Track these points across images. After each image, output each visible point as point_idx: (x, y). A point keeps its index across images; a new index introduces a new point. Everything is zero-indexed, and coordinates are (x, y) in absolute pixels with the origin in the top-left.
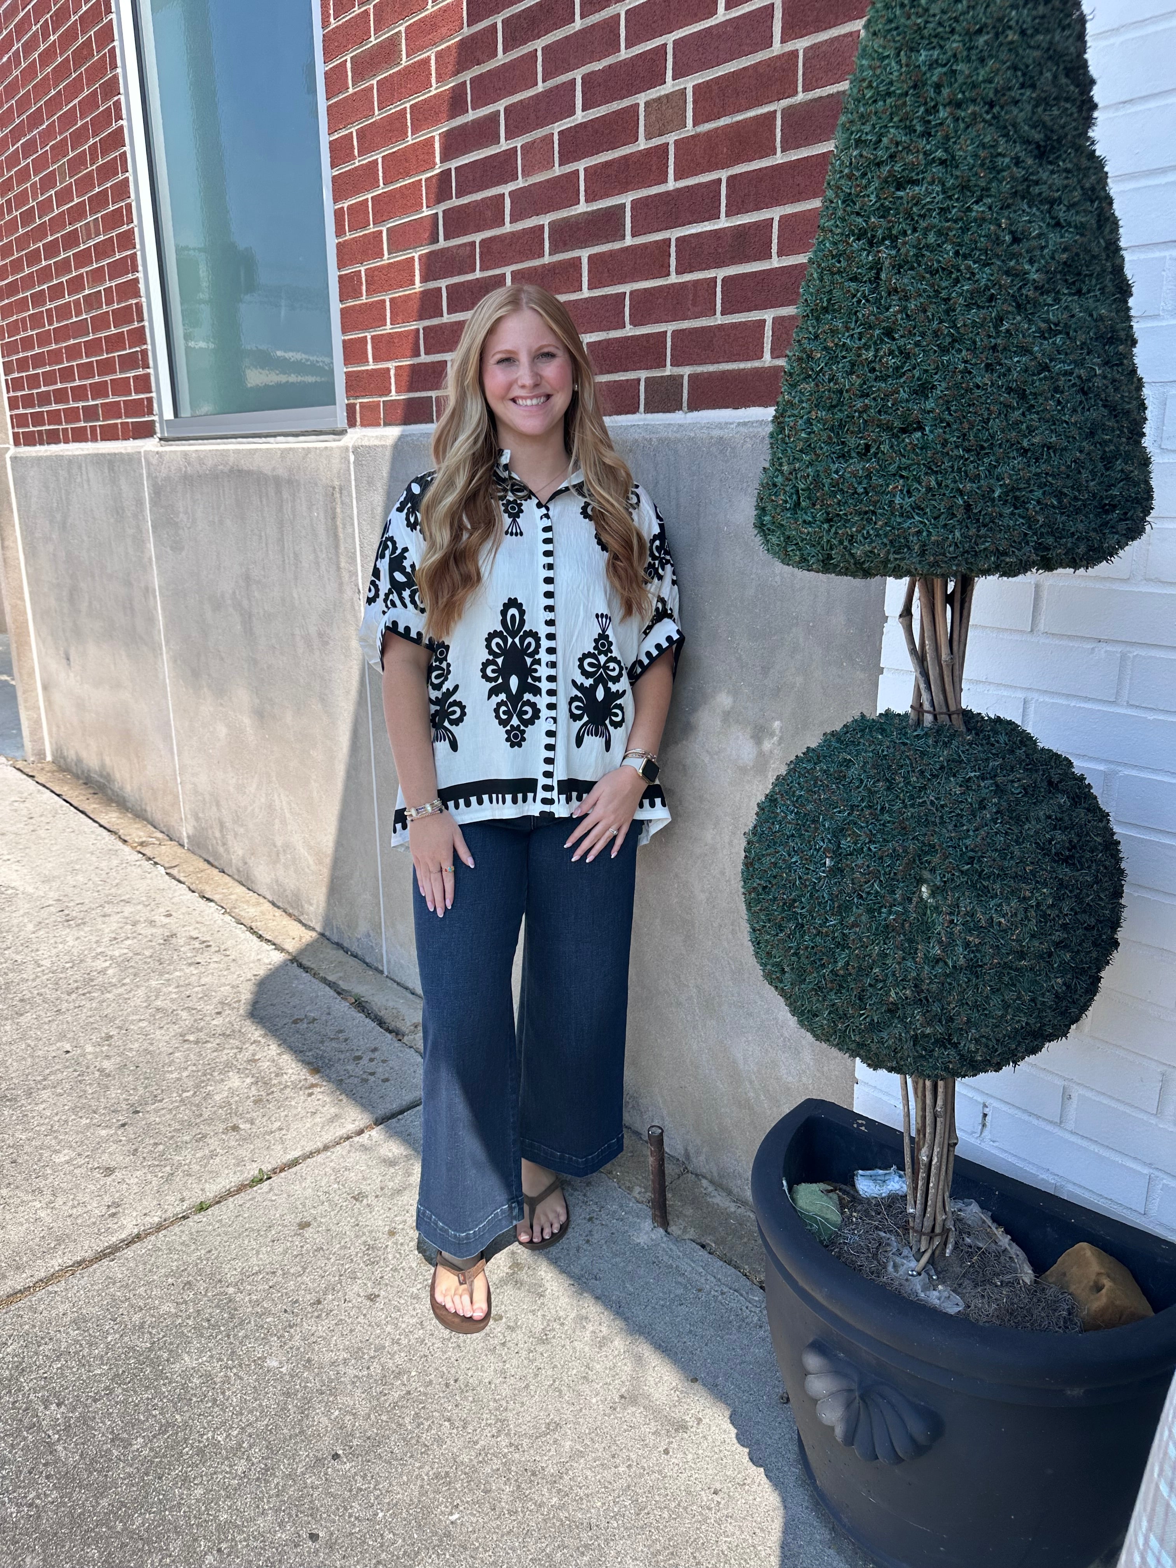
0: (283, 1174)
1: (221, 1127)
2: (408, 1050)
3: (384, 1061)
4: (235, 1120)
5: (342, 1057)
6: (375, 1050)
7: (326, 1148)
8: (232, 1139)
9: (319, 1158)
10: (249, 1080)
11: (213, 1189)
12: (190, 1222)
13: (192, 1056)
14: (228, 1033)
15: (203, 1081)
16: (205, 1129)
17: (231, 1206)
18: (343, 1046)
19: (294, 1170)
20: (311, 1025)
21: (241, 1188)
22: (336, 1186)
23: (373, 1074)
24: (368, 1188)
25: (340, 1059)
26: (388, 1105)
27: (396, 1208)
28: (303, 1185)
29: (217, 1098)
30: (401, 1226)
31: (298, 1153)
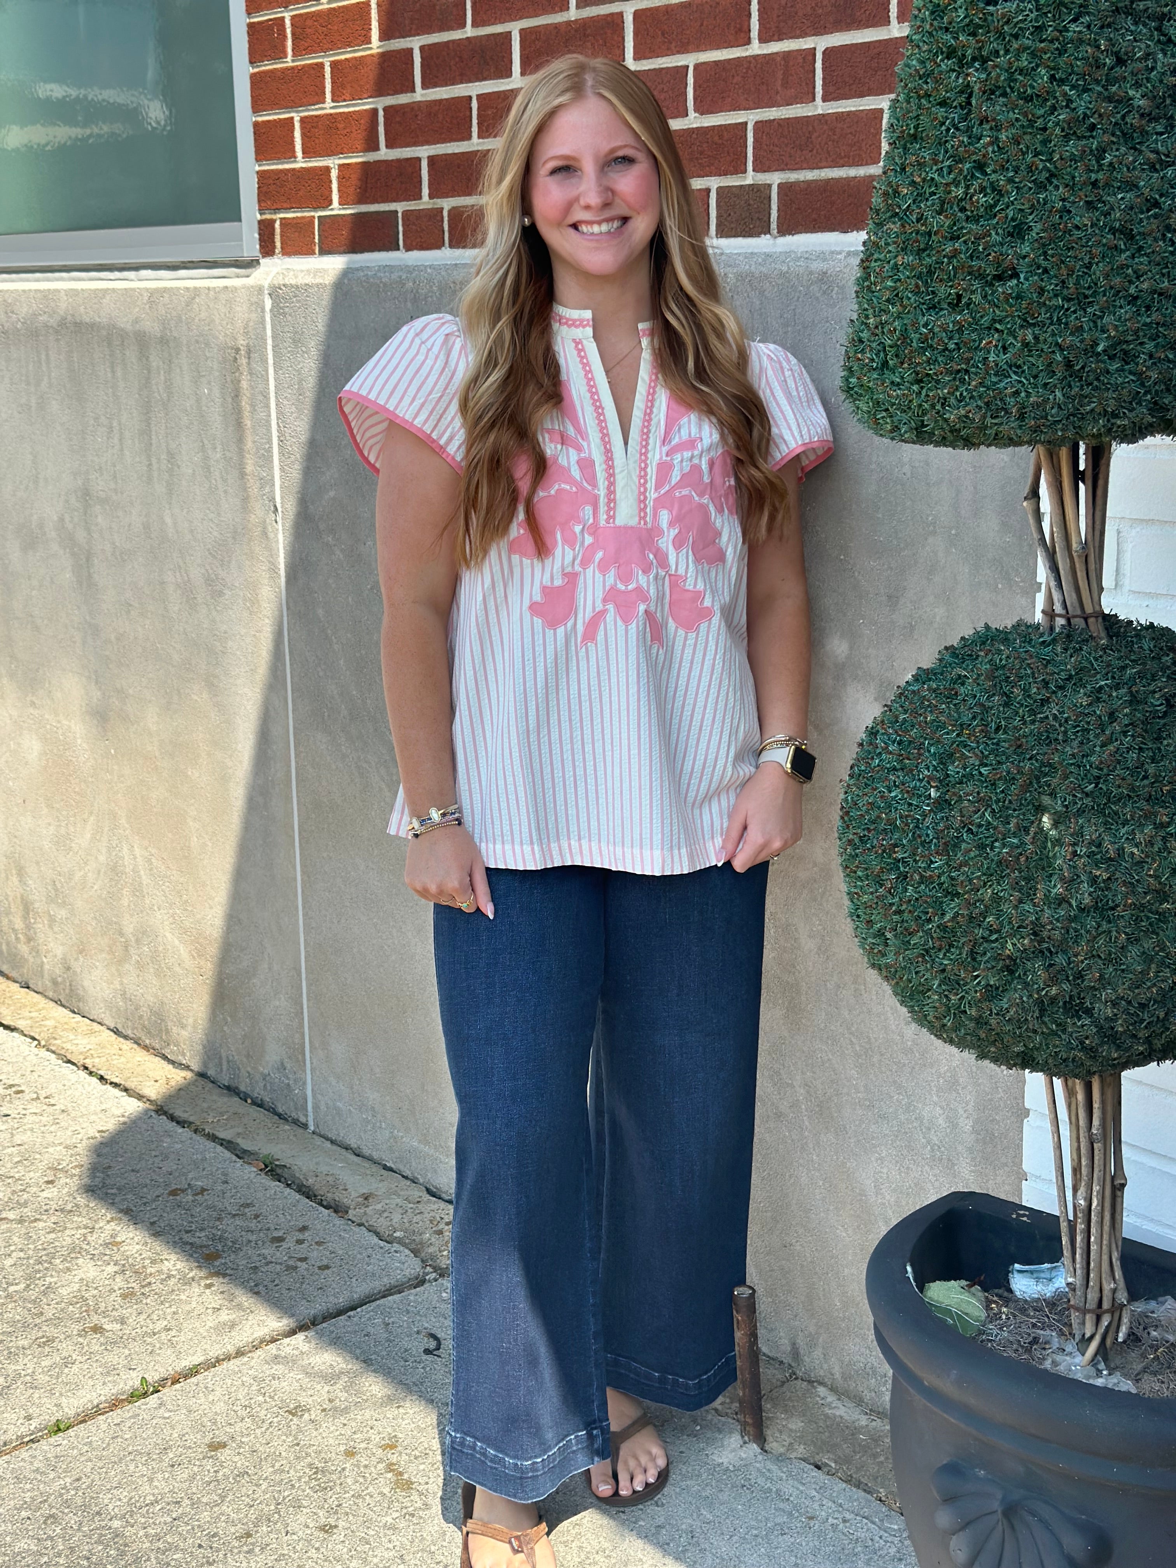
0: (178, 1386)
1: (75, 1328)
2: (357, 1229)
3: (319, 1243)
4: (95, 1319)
5: (253, 1238)
6: (304, 1229)
7: (239, 1353)
8: (95, 1343)
9: (233, 1364)
10: (111, 1269)
11: (71, 1406)
12: (44, 1445)
13: (15, 1239)
14: (69, 1207)
15: (39, 1271)
16: (50, 1331)
17: (104, 1427)
18: (253, 1225)
19: (194, 1380)
20: (199, 1197)
21: (115, 1404)
22: (261, 1398)
23: (304, 1259)
24: (310, 1401)
25: (250, 1241)
26: (331, 1299)
27: (354, 1424)
28: (211, 1398)
29: (64, 1291)
30: (363, 1445)
31: (198, 1359)
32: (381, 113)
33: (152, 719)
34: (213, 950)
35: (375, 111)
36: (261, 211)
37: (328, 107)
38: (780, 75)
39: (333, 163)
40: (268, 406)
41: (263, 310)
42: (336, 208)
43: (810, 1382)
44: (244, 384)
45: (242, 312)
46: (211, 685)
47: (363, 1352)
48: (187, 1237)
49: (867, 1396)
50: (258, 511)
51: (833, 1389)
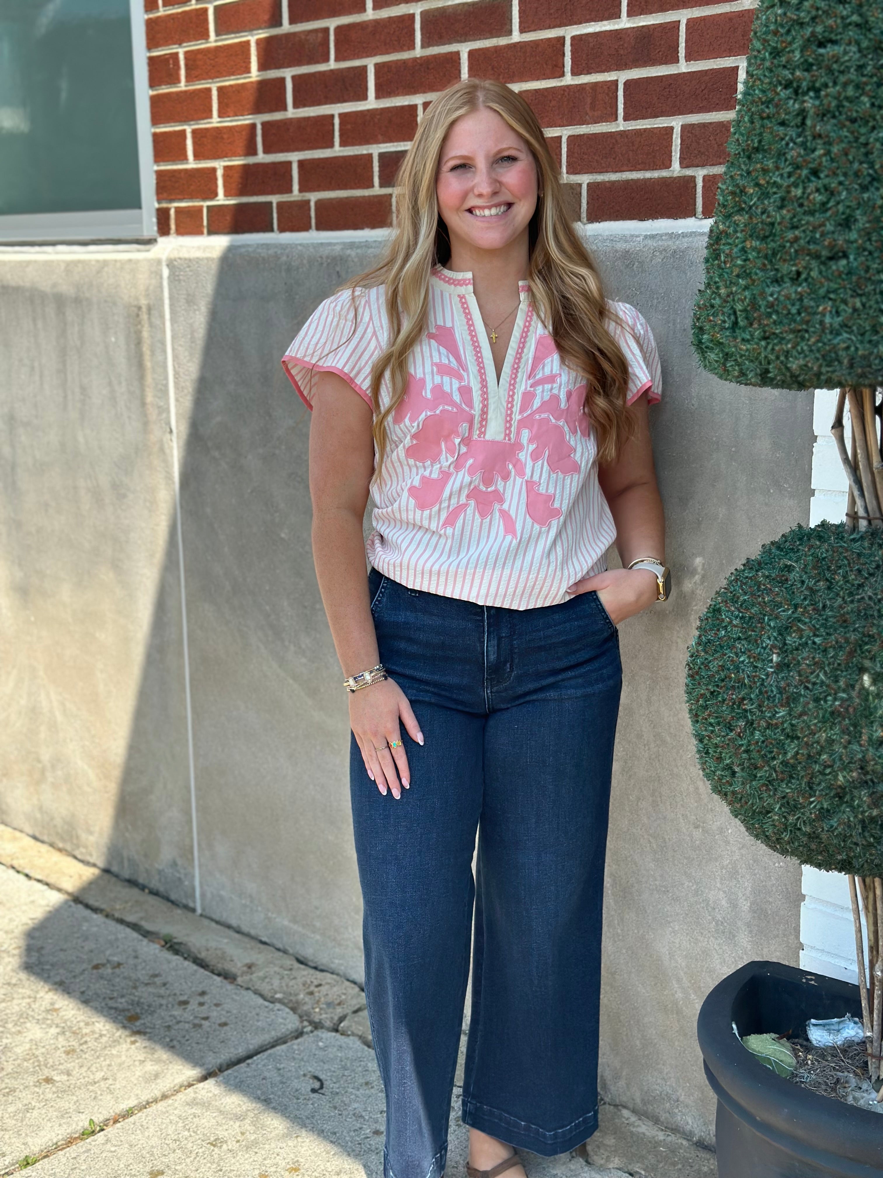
0: (118, 1125)
1: (31, 1080)
2: (244, 992)
3: (217, 1005)
4: (47, 1073)
5: (164, 1002)
6: (203, 993)
7: (164, 1097)
8: (48, 1091)
9: (161, 1106)
10: (54, 1031)
11: (36, 1144)
14: (13, 981)
16: (12, 1083)
18: (162, 991)
19: (131, 1120)
20: (117, 970)
21: (70, 1142)
22: (186, 1133)
23: (206, 1018)
24: (226, 1134)
25: (161, 1005)
26: (232, 1050)
27: (263, 1152)
28: (146, 1134)
29: (18, 1050)
30: (273, 1169)
31: (132, 1103)
32: (259, 128)
33: (65, 593)
34: (116, 773)
35: (253, 126)
36: (159, 201)
37: (215, 121)
38: (589, 100)
39: (219, 165)
40: (164, 351)
41: (161, 277)
42: (221, 199)
43: (616, 1106)
44: (145, 334)
45: (143, 279)
46: (116, 566)
47: (263, 1093)
48: (111, 1003)
49: (663, 1117)
50: (156, 433)
51: (634, 1111)
